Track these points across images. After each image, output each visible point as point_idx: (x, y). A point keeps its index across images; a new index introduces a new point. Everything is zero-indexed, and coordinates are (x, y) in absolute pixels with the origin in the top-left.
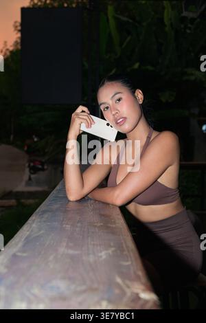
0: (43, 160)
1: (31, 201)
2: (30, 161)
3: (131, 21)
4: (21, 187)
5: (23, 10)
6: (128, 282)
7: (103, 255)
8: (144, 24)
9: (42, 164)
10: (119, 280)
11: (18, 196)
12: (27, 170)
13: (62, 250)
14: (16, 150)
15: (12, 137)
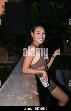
0: (13, 53)
1: (9, 67)
2: (9, 53)
3: (41, 6)
4: (6, 62)
5: (5, 3)
6: (33, 91)
7: (28, 84)
8: (46, 7)
9: (13, 54)
10: (31, 90)
11: (5, 65)
12: (8, 56)
13: (18, 83)
14: (3, 49)
15: (2, 44)
